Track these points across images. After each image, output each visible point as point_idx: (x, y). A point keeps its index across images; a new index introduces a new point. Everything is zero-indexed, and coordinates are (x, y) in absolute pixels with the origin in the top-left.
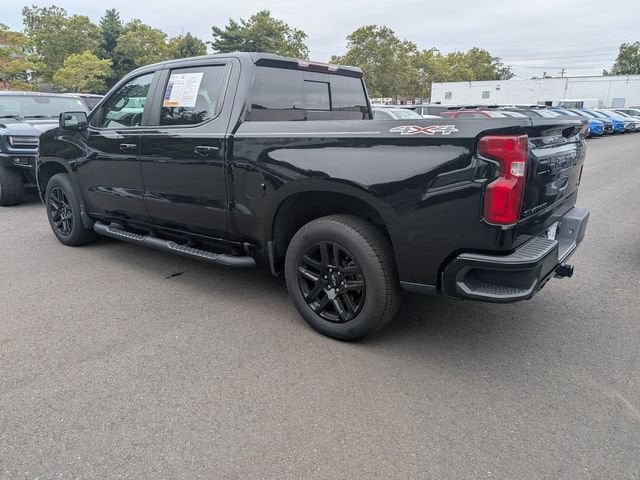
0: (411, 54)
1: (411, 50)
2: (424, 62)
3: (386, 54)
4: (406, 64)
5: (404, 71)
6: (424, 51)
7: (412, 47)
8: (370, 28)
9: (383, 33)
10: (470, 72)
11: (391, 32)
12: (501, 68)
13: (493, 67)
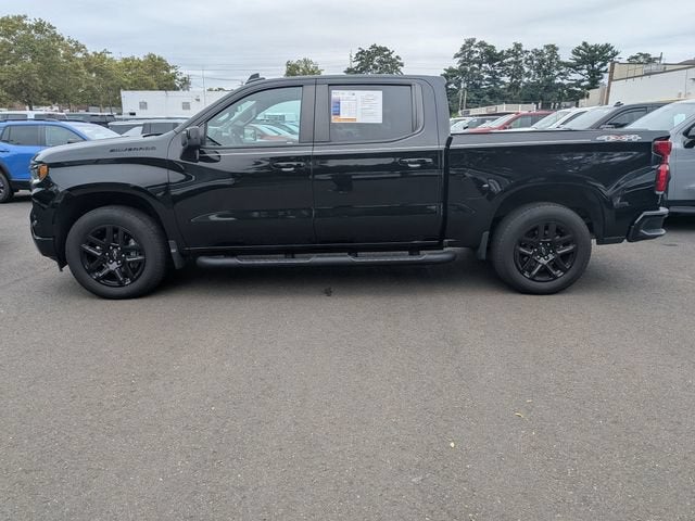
0: (80, 55)
1: (79, 50)
2: (98, 65)
3: (50, 52)
4: (78, 67)
5: (77, 74)
6: (95, 53)
7: (79, 48)
8: (20, 19)
9: (40, 27)
10: (151, 79)
11: (50, 27)
12: (180, 77)
13: (174, 77)
